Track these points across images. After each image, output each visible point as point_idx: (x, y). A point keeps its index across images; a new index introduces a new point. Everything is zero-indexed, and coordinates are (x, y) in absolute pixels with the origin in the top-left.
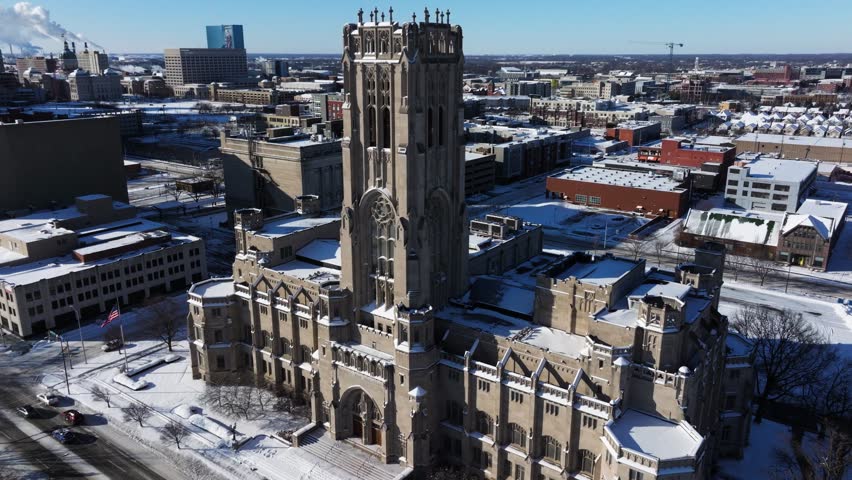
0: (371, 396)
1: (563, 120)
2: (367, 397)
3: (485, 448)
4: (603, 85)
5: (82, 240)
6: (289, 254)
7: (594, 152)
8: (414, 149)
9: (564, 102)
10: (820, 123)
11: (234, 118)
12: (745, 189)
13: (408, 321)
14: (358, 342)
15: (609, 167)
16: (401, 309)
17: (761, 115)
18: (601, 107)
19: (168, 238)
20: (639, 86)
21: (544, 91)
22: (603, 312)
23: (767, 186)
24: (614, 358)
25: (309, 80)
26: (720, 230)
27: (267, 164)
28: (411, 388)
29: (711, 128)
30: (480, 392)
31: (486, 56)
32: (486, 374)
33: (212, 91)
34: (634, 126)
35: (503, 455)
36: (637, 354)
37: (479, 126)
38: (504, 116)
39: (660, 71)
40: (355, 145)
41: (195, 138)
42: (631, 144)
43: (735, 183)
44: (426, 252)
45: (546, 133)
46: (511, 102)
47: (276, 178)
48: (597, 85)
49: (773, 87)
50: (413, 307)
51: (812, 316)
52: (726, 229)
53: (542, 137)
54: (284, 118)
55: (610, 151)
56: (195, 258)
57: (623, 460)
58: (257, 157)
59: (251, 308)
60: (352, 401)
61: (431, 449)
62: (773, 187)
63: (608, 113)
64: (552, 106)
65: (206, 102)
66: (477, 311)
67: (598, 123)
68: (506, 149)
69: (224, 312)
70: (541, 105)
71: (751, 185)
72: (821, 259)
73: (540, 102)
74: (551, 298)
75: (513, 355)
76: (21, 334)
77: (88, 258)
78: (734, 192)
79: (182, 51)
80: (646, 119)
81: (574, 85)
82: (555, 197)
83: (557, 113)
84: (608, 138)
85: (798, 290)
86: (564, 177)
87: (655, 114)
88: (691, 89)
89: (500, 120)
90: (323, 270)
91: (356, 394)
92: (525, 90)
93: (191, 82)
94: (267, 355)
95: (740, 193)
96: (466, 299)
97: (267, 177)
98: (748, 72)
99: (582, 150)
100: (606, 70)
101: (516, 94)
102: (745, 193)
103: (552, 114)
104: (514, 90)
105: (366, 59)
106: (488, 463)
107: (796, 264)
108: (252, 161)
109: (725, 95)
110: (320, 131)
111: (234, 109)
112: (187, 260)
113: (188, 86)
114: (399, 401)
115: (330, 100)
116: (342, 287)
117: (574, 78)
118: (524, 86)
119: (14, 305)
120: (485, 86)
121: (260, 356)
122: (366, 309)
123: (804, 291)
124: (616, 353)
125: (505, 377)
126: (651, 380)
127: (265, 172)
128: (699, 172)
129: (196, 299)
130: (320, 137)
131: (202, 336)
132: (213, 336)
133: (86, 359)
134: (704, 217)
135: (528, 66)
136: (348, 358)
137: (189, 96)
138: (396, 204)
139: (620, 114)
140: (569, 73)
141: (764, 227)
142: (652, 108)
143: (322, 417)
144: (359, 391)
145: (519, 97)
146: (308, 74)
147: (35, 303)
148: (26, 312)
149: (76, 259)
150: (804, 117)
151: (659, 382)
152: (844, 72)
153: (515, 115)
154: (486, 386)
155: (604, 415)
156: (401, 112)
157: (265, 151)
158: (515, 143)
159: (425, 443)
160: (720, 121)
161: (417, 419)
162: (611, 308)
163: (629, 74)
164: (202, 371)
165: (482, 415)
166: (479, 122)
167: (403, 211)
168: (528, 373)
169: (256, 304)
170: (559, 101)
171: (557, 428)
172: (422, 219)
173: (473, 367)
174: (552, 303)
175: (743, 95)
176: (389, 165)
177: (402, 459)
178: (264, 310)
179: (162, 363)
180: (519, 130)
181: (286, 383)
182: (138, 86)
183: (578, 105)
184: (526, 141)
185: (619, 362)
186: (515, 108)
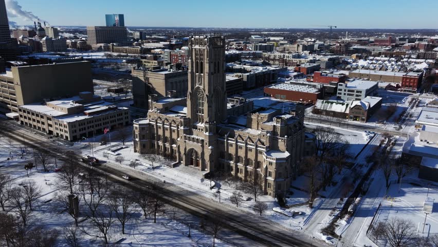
0: (196, 150)
1: (277, 62)
2: (195, 151)
3: (231, 165)
4: (298, 46)
5: (85, 108)
6: (167, 109)
7: (288, 78)
8: (210, 74)
9: (277, 54)
10: (392, 65)
11: (124, 61)
12: (345, 92)
13: (208, 125)
14: (192, 135)
15: (291, 83)
16: (206, 122)
17: (368, 61)
18: (294, 57)
19: (116, 108)
20: (316, 46)
21: (270, 49)
22: (266, 122)
23: (353, 91)
24: (267, 134)
25: (157, 42)
26: (328, 108)
27: (151, 81)
28: (209, 146)
29: (343, 67)
30: (230, 147)
31: (244, 29)
32: (232, 142)
33: (111, 47)
34: (308, 65)
35: (236, 166)
36: (274, 133)
37: (237, 65)
38: (250, 60)
39: (329, 38)
40: (192, 73)
41: (108, 70)
42: (305, 73)
43: (341, 90)
44: (214, 105)
45: (266, 68)
46: (254, 54)
47: (154, 86)
48: (296, 46)
49: (380, 47)
50: (209, 122)
51: (354, 136)
52: (331, 107)
53: (264, 70)
54: (150, 61)
55: (295, 77)
56: (127, 115)
57: (267, 159)
58: (147, 78)
59: (155, 127)
60: (190, 153)
61: (215, 166)
62: (355, 91)
63: (297, 60)
64: (272, 56)
65: (109, 53)
66: (230, 125)
67: (292, 64)
68: (248, 76)
69: (146, 129)
70: (267, 56)
71: (347, 90)
72: (364, 118)
73: (266, 54)
74: (252, 119)
75: (239, 136)
76: (69, 139)
77: (90, 114)
78: (340, 94)
79: (96, 28)
80: (314, 63)
81: (285, 46)
82: (268, 96)
83: (274, 60)
84: (295, 71)
85: (352, 128)
86: (271, 87)
87: (319, 60)
88: (341, 48)
89: (248, 63)
90: (179, 114)
91: (192, 150)
92: (261, 48)
93: (100, 43)
94: (161, 143)
95: (343, 94)
96: (226, 121)
97: (151, 86)
98: (372, 39)
99: (283, 76)
100: (302, 38)
101: (257, 50)
102: (345, 94)
103: (272, 60)
104: (256, 48)
105: (196, 47)
106: (232, 170)
107: (356, 120)
108: (145, 80)
109: (356, 51)
110: (171, 68)
111: (123, 56)
112: (124, 116)
113: (99, 45)
114: (205, 150)
115: (172, 53)
116: (187, 117)
117: (286, 42)
118: (260, 46)
119: (67, 129)
120: (242, 46)
121: (158, 143)
122: (195, 124)
123: (354, 129)
124: (267, 132)
125: (237, 142)
126: (277, 140)
127: (150, 84)
128: (329, 85)
129: (136, 124)
130: (172, 70)
131: (138, 137)
132: (142, 137)
133: (95, 147)
134: (323, 103)
135: (265, 35)
136: (189, 139)
137: (99, 50)
138: (204, 91)
139: (303, 60)
140: (284, 39)
141: (345, 106)
142: (318, 57)
143: (180, 159)
144: (193, 149)
145: (258, 52)
146: (155, 38)
147: (74, 129)
148: (71, 132)
149: (85, 114)
150: (387, 62)
151: (280, 140)
152: (417, 40)
153: (255, 60)
154: (231, 145)
155: (264, 150)
156: (207, 63)
157: (150, 75)
158: (252, 73)
159: (213, 163)
160: (348, 63)
161: (211, 156)
162: (268, 121)
163: (313, 40)
164: (138, 149)
165: (230, 155)
166: (238, 64)
167: (207, 92)
168: (243, 140)
169: (157, 126)
170: (275, 54)
171: (251, 156)
172: (212, 95)
173: (228, 140)
174: (252, 121)
175: (365, 51)
176: (203, 79)
177: (206, 169)
178: (160, 127)
179: (122, 148)
180: (255, 67)
181: (167, 152)
182: (74, 45)
183: (284, 56)
184: (257, 72)
185: (268, 135)
186: (256, 56)
